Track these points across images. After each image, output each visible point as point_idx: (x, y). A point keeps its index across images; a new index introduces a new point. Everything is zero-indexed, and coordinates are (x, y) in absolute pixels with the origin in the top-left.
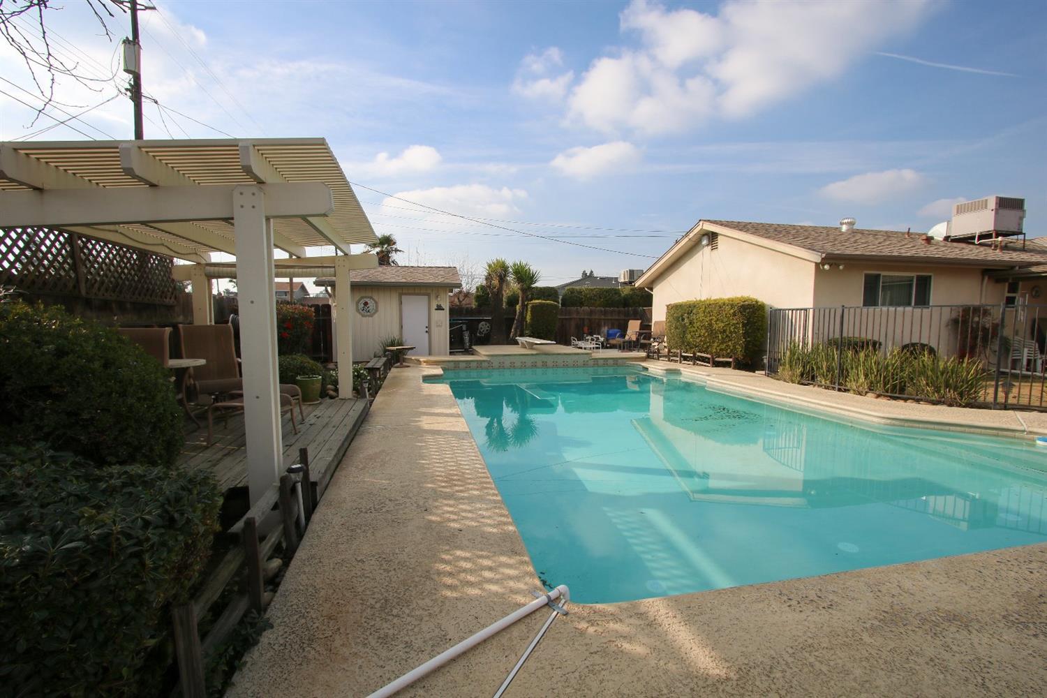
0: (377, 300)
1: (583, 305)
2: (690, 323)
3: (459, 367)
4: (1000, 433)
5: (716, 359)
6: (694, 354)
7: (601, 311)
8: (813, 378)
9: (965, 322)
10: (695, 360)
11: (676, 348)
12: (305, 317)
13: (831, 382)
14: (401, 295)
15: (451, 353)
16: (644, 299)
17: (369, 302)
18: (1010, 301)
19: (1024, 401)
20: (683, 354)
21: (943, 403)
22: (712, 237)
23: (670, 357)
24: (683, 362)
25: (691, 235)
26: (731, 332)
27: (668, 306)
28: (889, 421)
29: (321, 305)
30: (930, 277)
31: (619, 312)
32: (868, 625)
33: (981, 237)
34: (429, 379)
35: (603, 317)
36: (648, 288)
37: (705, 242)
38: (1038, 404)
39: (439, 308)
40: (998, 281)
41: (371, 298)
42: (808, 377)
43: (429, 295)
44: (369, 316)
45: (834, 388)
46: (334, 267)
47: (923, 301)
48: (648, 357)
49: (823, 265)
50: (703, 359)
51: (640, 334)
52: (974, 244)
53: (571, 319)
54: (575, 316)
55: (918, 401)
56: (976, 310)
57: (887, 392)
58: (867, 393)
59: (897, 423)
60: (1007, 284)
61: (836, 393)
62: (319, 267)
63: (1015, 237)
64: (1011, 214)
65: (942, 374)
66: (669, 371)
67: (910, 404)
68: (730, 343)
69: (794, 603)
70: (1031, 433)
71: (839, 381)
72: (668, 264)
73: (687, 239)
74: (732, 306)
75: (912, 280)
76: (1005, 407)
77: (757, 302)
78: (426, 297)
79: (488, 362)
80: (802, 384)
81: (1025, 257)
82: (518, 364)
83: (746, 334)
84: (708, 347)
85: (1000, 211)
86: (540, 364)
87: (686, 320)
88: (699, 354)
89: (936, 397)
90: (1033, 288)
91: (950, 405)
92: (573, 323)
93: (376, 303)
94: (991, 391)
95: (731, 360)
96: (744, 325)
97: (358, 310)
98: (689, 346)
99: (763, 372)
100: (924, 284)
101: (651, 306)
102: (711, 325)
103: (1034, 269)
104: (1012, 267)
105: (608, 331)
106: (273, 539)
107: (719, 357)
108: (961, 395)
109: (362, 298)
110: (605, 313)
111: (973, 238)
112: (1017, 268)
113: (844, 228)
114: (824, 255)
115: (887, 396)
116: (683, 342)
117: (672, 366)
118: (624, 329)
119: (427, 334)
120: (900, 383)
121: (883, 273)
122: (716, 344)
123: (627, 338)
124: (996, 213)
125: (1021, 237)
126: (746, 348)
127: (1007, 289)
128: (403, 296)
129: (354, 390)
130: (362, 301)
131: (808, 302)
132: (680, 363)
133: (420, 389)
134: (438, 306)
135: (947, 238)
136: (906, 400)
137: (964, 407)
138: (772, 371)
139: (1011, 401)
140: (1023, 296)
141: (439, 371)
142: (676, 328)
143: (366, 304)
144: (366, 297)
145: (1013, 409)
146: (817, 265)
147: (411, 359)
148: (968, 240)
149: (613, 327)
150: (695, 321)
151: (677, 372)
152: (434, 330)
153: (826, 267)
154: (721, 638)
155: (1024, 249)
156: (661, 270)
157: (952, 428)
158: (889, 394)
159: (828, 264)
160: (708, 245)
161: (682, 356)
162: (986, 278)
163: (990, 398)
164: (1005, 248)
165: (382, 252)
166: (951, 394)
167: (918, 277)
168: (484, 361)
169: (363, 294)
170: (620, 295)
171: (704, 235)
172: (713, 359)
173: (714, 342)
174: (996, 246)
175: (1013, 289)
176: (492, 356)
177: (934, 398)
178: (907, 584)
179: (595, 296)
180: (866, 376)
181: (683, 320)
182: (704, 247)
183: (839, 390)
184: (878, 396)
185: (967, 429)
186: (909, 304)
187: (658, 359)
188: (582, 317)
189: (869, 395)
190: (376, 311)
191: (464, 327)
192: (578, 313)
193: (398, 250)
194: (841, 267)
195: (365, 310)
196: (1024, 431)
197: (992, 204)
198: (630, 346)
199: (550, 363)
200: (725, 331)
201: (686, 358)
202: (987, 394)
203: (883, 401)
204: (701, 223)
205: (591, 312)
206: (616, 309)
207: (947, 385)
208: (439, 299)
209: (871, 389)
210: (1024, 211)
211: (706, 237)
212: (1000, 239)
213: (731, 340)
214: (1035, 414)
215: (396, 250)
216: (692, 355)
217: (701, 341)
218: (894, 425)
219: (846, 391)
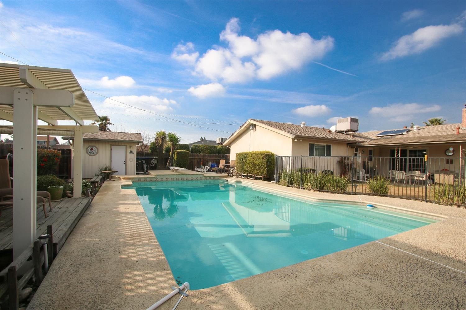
0: (98, 148)
1: (201, 153)
2: (246, 161)
3: (141, 181)
4: (354, 203)
5: (256, 177)
6: (247, 174)
7: (208, 156)
8: (292, 184)
9: (342, 162)
10: (248, 177)
11: (240, 172)
12: (55, 156)
13: (298, 185)
14: (111, 145)
15: (137, 174)
16: (227, 150)
17: (93, 148)
18: (356, 155)
19: (361, 191)
20: (243, 174)
21: (336, 193)
22: (254, 126)
23: (237, 176)
24: (243, 178)
25: (246, 125)
26: (261, 165)
27: (236, 154)
28: (318, 200)
29: (65, 149)
30: (331, 145)
31: (216, 156)
32: (309, 283)
33: (346, 131)
34: (124, 187)
35: (209, 158)
36: (228, 146)
37: (251, 128)
38: (365, 192)
39: (131, 152)
40: (352, 147)
41: (95, 146)
42: (290, 184)
43: (126, 146)
44: (93, 155)
45: (299, 188)
46: (74, 131)
47: (329, 154)
48: (228, 175)
49: (295, 140)
50: (251, 177)
51: (225, 166)
52: (344, 134)
53: (195, 159)
54: (197, 157)
55: (328, 192)
56: (345, 158)
57: (318, 189)
58: (311, 189)
59: (321, 201)
60: (355, 149)
61: (300, 189)
62: (65, 131)
63: (356, 132)
64: (355, 124)
65: (335, 182)
66: (237, 182)
67: (325, 193)
68: (261, 170)
69: (283, 277)
70: (363, 203)
71: (301, 185)
72: (237, 136)
73: (244, 126)
74: (262, 155)
75: (325, 146)
76: (355, 194)
77: (271, 153)
78: (125, 147)
79: (156, 178)
80: (288, 186)
81: (359, 139)
82: (170, 179)
83: (267, 166)
84: (253, 172)
85: (351, 123)
86: (180, 179)
87: (244, 160)
88: (249, 174)
89: (333, 190)
90: (363, 150)
91: (338, 193)
92: (196, 161)
93: (98, 149)
94: (351, 188)
95: (262, 177)
96: (267, 163)
97: (87, 152)
98: (245, 171)
99: (274, 182)
100: (329, 147)
101: (230, 154)
102: (253, 162)
103: (362, 144)
104: (356, 143)
105: (211, 164)
106: (27, 277)
107: (257, 176)
108: (341, 189)
109: (90, 146)
110: (210, 156)
111: (344, 132)
112: (357, 143)
113: (302, 126)
114: (295, 136)
115: (318, 191)
116: (243, 169)
117: (238, 179)
118: (218, 163)
119: (125, 165)
120: (322, 185)
121: (315, 143)
122: (256, 170)
123: (219, 167)
124: (350, 123)
125: (358, 132)
126: (268, 171)
127: (354, 151)
128: (112, 146)
129: (82, 193)
130: (90, 148)
131: (289, 154)
132: (242, 178)
133: (120, 192)
134: (130, 151)
135: (336, 131)
136: (324, 192)
137: (343, 194)
138: (277, 182)
139: (357, 191)
140: (360, 153)
141: (130, 183)
142: (240, 163)
143: (92, 149)
144: (92, 146)
145: (358, 194)
146: (293, 139)
147: (116, 177)
148: (342, 132)
149: (213, 162)
150: (247, 160)
151: (240, 182)
152: (129, 163)
153: (296, 140)
154: (254, 297)
155: (359, 137)
156: (234, 139)
157: (339, 202)
158: (318, 190)
159: (296, 139)
160: (252, 129)
161: (242, 175)
162: (348, 146)
163: (350, 191)
164: (354, 136)
165: (102, 124)
166: (338, 189)
167: (327, 145)
168: (153, 178)
169: (90, 144)
170: (216, 149)
171: (251, 125)
172: (255, 176)
173: (255, 169)
174: (351, 135)
175: (356, 150)
176: (157, 175)
177: (333, 191)
178: (323, 264)
179: (206, 149)
180: (310, 183)
181: (243, 160)
182: (251, 130)
183: (301, 188)
184: (315, 191)
185: (344, 202)
186: (324, 155)
187: (233, 177)
188: (200, 158)
189: (311, 190)
190: (98, 153)
191: (144, 162)
192: (198, 156)
193: (111, 124)
194: (301, 141)
195: (91, 152)
196: (360, 202)
197: (349, 120)
198: (221, 171)
199: (185, 179)
200: (259, 165)
201: (244, 176)
202: (349, 189)
203: (316, 192)
204: (250, 120)
205: (204, 156)
206: (215, 154)
207: (337, 186)
208: (131, 148)
209: (312, 188)
210: (358, 123)
211: (251, 126)
212: (352, 132)
213: (261, 169)
214: (364, 196)
215: (110, 124)
216: (246, 175)
217: (250, 169)
218: (320, 202)
219: (304, 189)
